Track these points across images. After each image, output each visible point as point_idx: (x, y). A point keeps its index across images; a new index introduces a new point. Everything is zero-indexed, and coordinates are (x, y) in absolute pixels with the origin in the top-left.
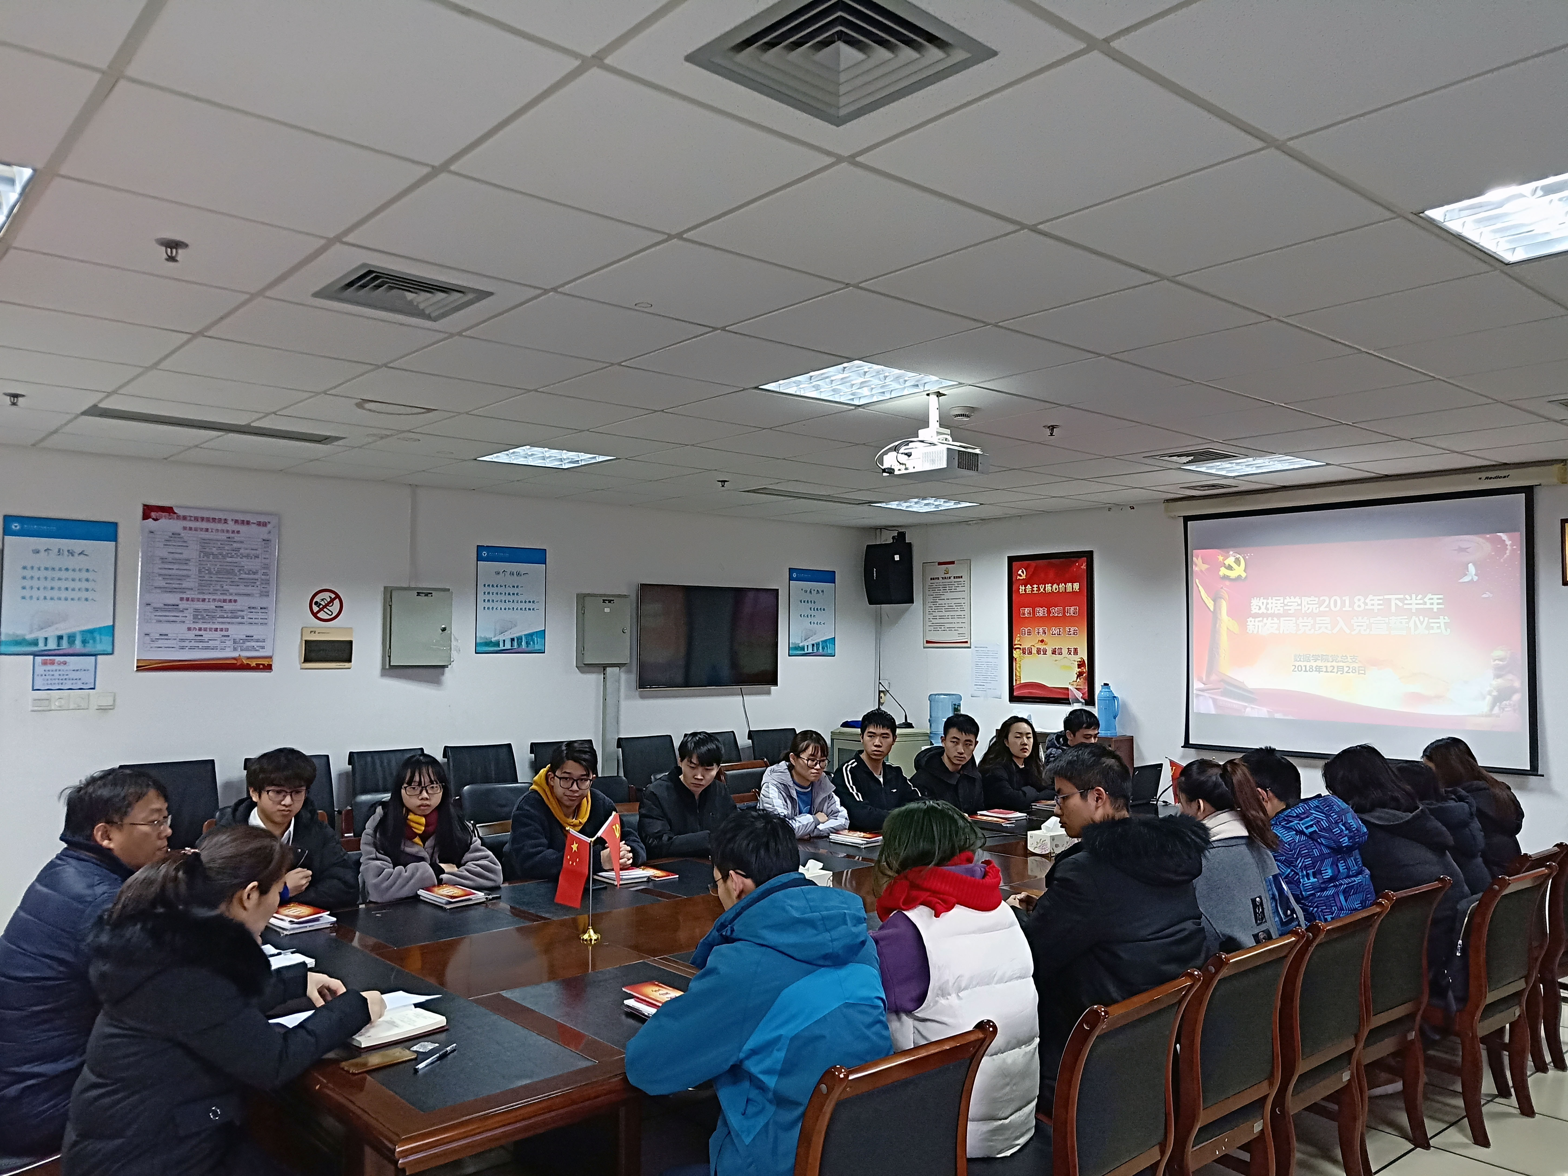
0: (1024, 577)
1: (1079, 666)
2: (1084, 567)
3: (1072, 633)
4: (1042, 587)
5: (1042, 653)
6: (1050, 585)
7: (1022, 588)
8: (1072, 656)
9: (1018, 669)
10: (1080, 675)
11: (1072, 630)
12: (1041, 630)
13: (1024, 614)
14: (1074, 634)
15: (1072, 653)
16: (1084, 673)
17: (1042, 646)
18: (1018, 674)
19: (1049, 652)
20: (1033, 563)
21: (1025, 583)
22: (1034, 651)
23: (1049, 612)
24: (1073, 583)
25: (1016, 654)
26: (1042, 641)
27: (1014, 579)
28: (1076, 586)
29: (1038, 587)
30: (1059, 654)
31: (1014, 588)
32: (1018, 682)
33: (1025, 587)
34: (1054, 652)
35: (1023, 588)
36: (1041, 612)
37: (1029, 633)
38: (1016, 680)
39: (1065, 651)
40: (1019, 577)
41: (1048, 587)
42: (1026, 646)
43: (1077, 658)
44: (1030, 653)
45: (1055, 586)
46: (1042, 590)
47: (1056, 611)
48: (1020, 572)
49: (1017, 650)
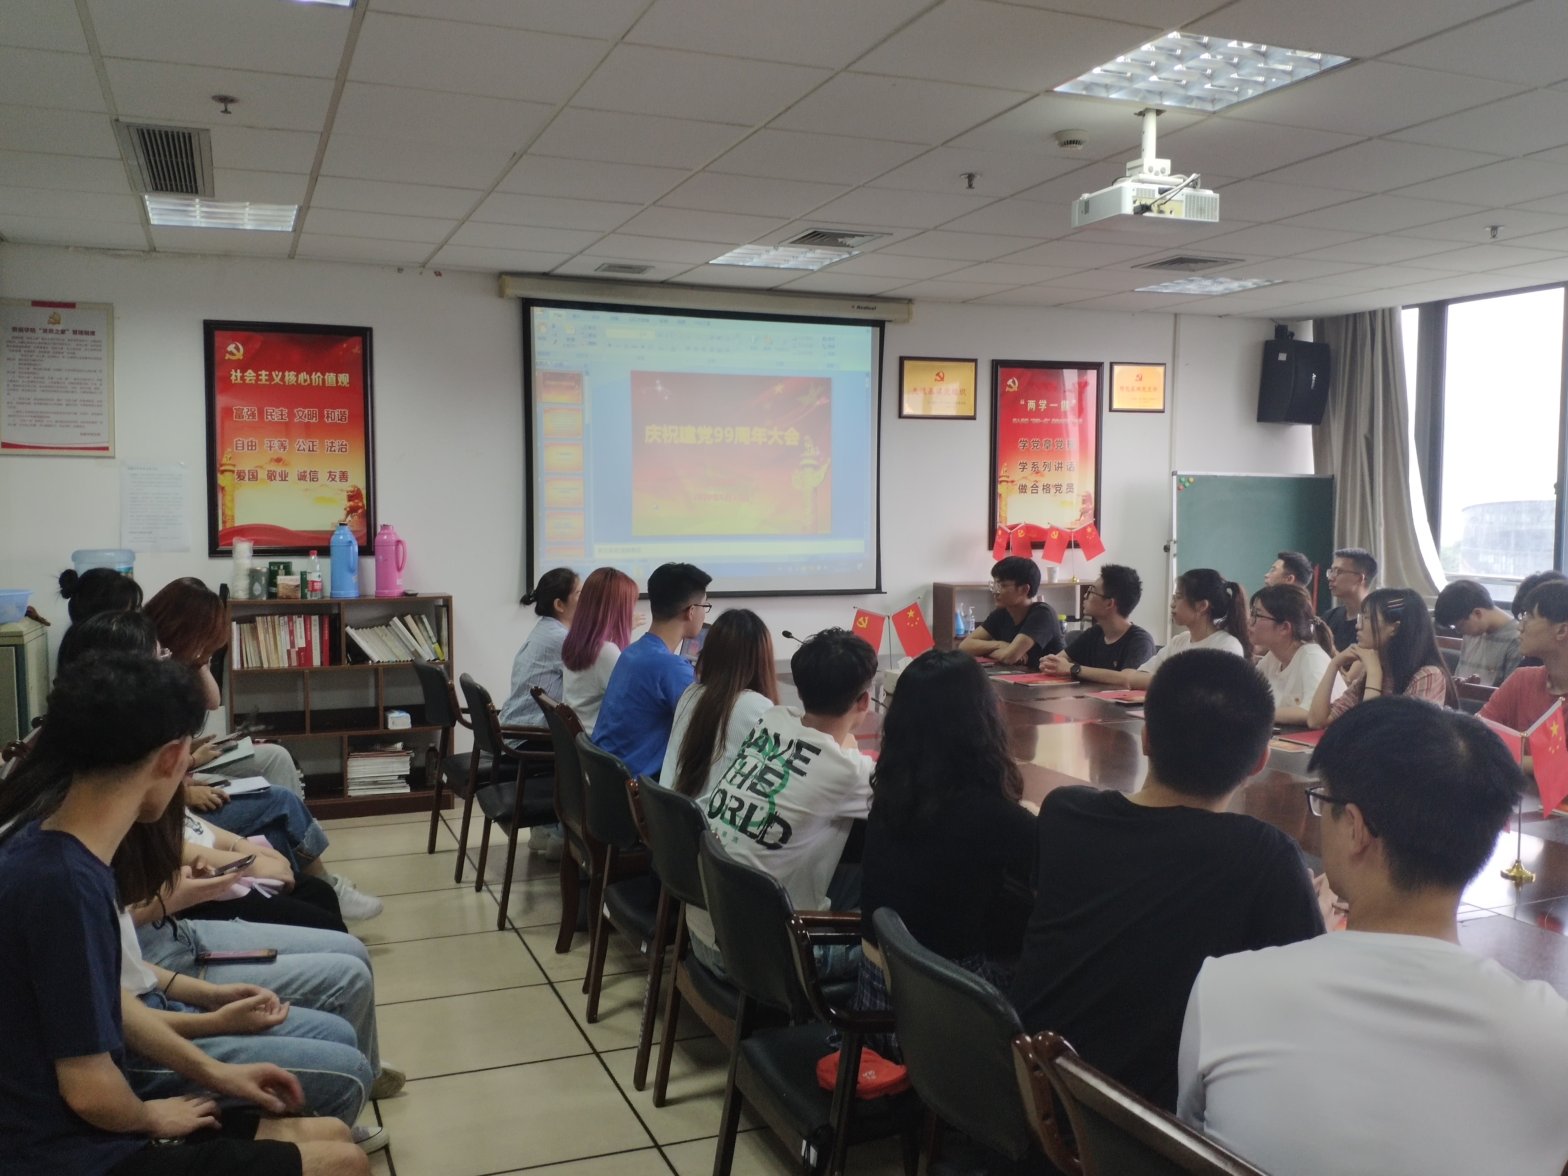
0: (240, 355)
1: (350, 498)
2: (357, 350)
3: (337, 448)
4: (277, 376)
5: (278, 478)
6: (293, 373)
7: (236, 376)
8: (338, 484)
9: (229, 504)
10: (351, 511)
11: (336, 444)
12: (276, 443)
13: (240, 416)
14: (340, 450)
15: (337, 479)
16: (359, 508)
17: (278, 468)
18: (228, 512)
19: (293, 476)
20: (259, 337)
21: (243, 366)
22: (262, 475)
23: (291, 415)
24: (338, 371)
25: (222, 480)
26: (279, 460)
27: (217, 357)
28: (344, 379)
29: (270, 375)
30: (312, 480)
31: (218, 373)
32: (229, 525)
33: (244, 371)
34: (302, 477)
35: (239, 374)
36: (275, 414)
37: (252, 446)
38: (224, 522)
39: (323, 476)
40: (228, 356)
41: (290, 377)
42: (246, 465)
43: (348, 486)
44: (254, 477)
45: (303, 376)
46: (277, 380)
47: (303, 414)
48: (231, 348)
49: (227, 474)
